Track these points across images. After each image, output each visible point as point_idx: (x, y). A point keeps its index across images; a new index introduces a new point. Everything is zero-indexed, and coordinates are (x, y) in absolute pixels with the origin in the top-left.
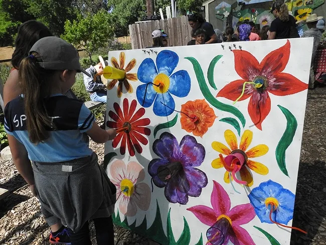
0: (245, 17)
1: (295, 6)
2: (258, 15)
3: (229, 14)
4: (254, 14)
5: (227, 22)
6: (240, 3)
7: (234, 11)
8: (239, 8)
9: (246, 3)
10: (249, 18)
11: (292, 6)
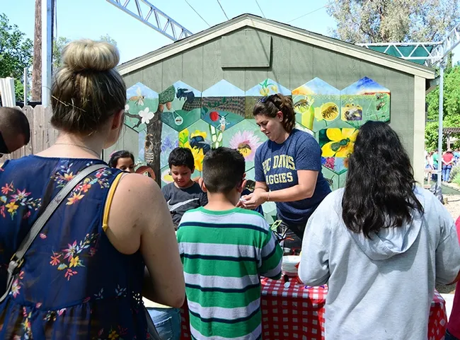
0: (194, 131)
1: (319, 116)
2: (227, 127)
3: (152, 116)
4: (217, 126)
5: (148, 138)
6: (181, 93)
7: (165, 110)
8: (178, 104)
9: (197, 94)
10: (205, 134)
11: (313, 118)
